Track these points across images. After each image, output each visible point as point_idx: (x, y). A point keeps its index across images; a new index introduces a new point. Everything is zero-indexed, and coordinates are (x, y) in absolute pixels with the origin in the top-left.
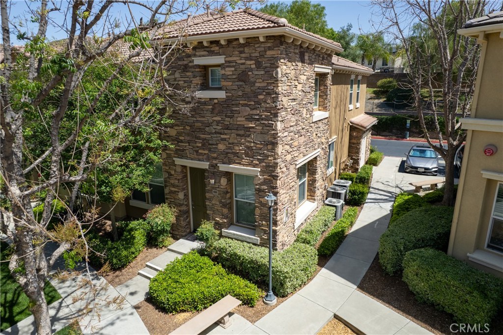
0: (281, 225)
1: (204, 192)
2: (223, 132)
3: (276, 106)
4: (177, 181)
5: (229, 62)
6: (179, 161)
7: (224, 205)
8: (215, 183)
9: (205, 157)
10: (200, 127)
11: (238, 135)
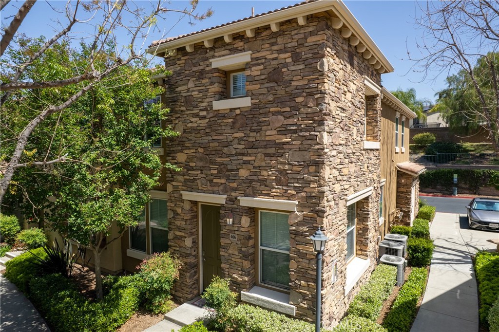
0: (329, 287)
1: (218, 237)
2: (246, 152)
3: (321, 111)
4: (184, 223)
5: (257, 59)
6: (188, 196)
7: (245, 256)
8: (233, 224)
9: (221, 188)
10: (216, 148)
11: (266, 155)
